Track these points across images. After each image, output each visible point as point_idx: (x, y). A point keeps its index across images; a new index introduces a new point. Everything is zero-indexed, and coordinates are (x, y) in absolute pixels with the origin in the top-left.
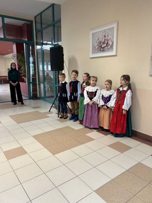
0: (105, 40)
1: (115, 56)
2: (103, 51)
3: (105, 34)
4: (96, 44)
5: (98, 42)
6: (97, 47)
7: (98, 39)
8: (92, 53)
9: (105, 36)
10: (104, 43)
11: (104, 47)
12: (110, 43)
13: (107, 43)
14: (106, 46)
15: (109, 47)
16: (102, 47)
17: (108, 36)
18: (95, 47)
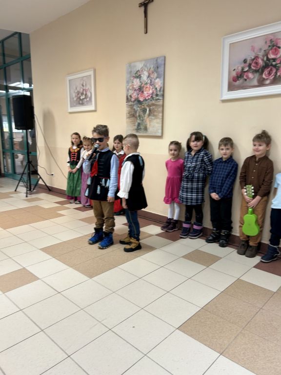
0: (83, 90)
1: (95, 111)
2: (82, 104)
3: (83, 83)
4: (74, 95)
5: (76, 91)
6: (75, 99)
7: (76, 89)
8: (71, 107)
9: (83, 86)
10: (82, 94)
11: (83, 99)
12: (89, 94)
13: (86, 94)
14: (85, 98)
15: (88, 99)
16: (80, 99)
17: (86, 85)
18: (73, 98)
